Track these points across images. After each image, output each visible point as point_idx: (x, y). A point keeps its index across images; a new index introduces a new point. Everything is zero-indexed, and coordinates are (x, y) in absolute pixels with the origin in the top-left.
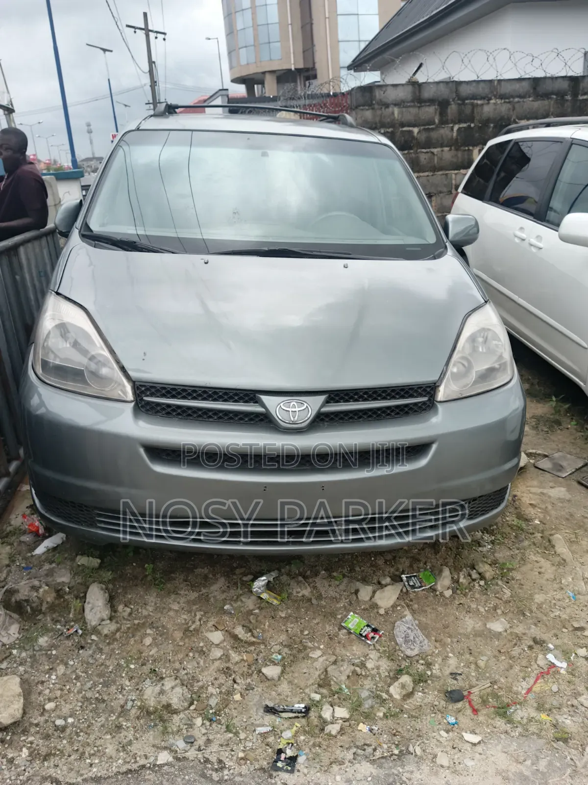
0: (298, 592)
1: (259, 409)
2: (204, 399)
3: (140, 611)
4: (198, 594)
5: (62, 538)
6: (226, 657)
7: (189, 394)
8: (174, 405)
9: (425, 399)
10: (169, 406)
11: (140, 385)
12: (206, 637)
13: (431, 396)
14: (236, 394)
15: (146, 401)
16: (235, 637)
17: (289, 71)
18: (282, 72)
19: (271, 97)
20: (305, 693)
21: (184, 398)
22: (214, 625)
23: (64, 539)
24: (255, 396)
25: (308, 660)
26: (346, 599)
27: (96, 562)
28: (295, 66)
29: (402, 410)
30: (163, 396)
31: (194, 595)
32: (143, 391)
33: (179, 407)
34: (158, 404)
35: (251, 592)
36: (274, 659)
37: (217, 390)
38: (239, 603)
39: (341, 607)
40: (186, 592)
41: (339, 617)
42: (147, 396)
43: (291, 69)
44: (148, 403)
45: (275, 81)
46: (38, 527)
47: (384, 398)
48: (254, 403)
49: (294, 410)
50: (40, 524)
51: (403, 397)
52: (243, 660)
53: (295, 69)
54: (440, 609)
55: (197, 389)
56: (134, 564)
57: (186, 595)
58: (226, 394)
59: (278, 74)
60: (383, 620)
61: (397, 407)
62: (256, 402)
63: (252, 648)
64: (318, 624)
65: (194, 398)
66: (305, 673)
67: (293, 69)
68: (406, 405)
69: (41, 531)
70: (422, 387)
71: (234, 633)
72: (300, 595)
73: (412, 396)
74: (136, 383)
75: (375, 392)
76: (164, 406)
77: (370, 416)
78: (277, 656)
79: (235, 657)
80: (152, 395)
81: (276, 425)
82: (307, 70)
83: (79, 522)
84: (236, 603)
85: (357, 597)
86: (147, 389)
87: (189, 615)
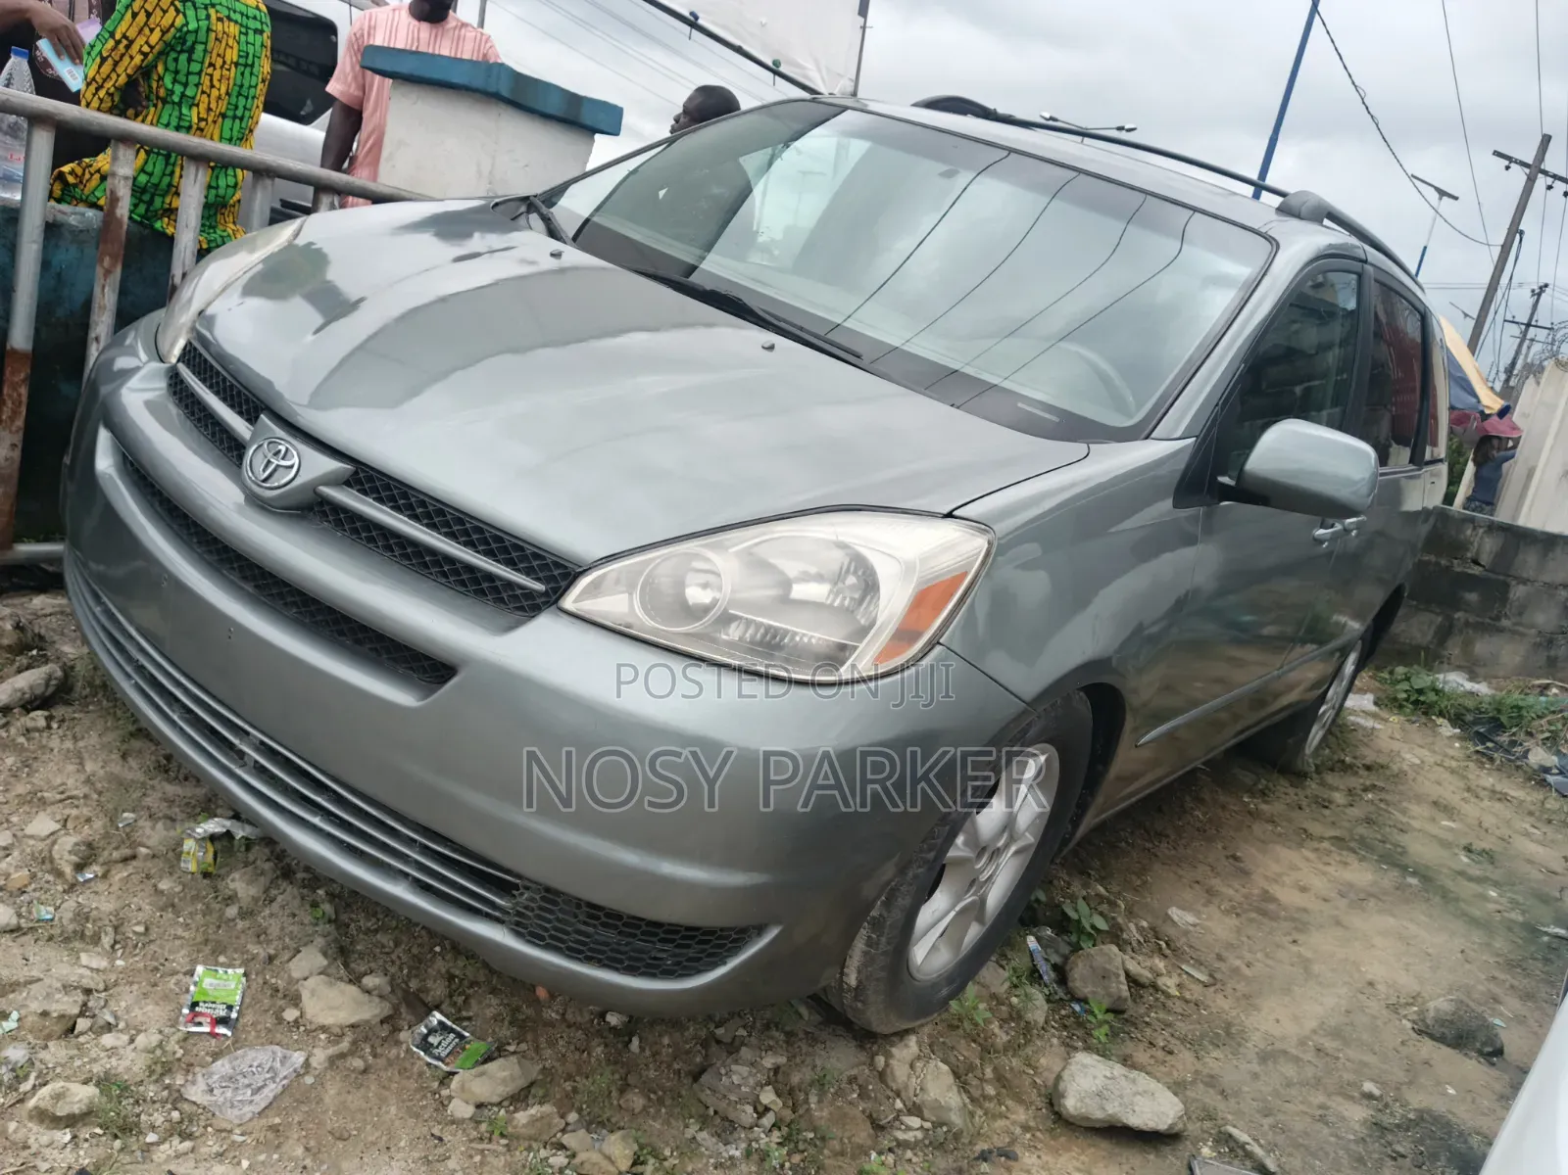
9: (539, 587)
13: (555, 590)
25: (70, 955)
26: (274, 949)
29: (476, 581)
35: (191, 828)
36: (38, 912)
38: (149, 825)
47: (452, 535)
49: (272, 459)
51: (489, 554)
60: (269, 1025)
61: (470, 569)
68: (490, 577)
70: (544, 558)
73: (511, 563)
75: (441, 513)
77: (407, 557)
78: (47, 913)
84: (146, 821)
85: (289, 961)
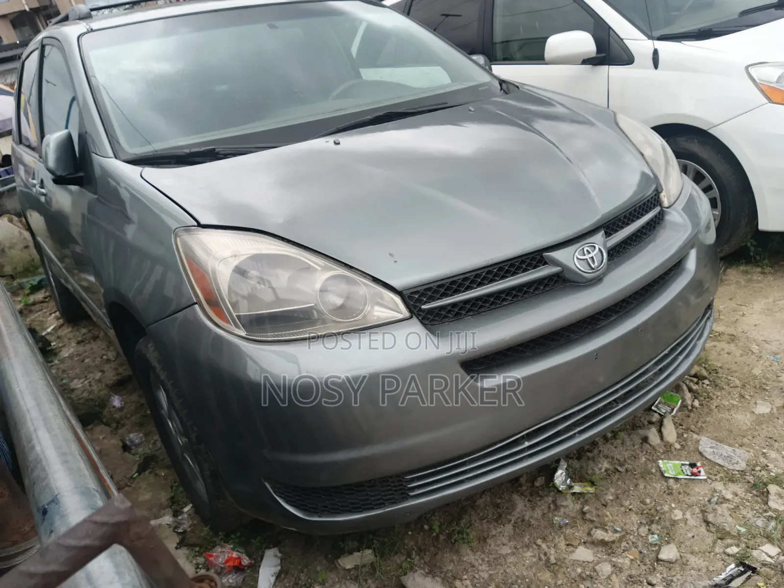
0: (600, 469)
1: (554, 270)
2: (492, 281)
3: (477, 576)
4: (510, 525)
5: (276, 556)
6: (617, 569)
7: (472, 282)
8: (461, 302)
10: (454, 305)
11: (412, 293)
12: (574, 561)
14: (523, 262)
15: (425, 309)
16: (603, 543)
17: (24, 12)
18: (16, 14)
19: (18, 42)
20: (717, 554)
21: (468, 288)
22: (568, 545)
23: (279, 555)
24: (542, 257)
25: (677, 524)
26: (642, 452)
27: (368, 555)
28: (28, 6)
30: (444, 295)
31: (509, 528)
32: (417, 299)
33: (466, 302)
34: (442, 308)
35: (559, 492)
36: (653, 541)
37: (513, 262)
38: (562, 510)
39: (645, 462)
40: (499, 530)
41: (654, 471)
42: (425, 303)
43: (25, 10)
44: (430, 311)
45: (10, 27)
46: (239, 558)
48: (543, 265)
49: (590, 256)
50: (240, 554)
52: (632, 560)
53: (30, 9)
54: (708, 419)
55: (490, 269)
56: (410, 533)
57: (501, 532)
58: (512, 266)
59: (12, 17)
60: (686, 453)
62: (545, 263)
63: (624, 544)
64: (645, 488)
65: (480, 284)
66: (693, 537)
67: (27, 9)
69: (246, 561)
71: (598, 540)
72: (603, 470)
73: (651, 209)
74: (405, 292)
75: (630, 214)
76: (449, 308)
78: (653, 537)
79: (624, 561)
80: (432, 299)
81: (574, 282)
82: (45, 8)
83: (383, 504)
84: (558, 512)
85: (650, 445)
86: (423, 294)
87: (531, 550)
